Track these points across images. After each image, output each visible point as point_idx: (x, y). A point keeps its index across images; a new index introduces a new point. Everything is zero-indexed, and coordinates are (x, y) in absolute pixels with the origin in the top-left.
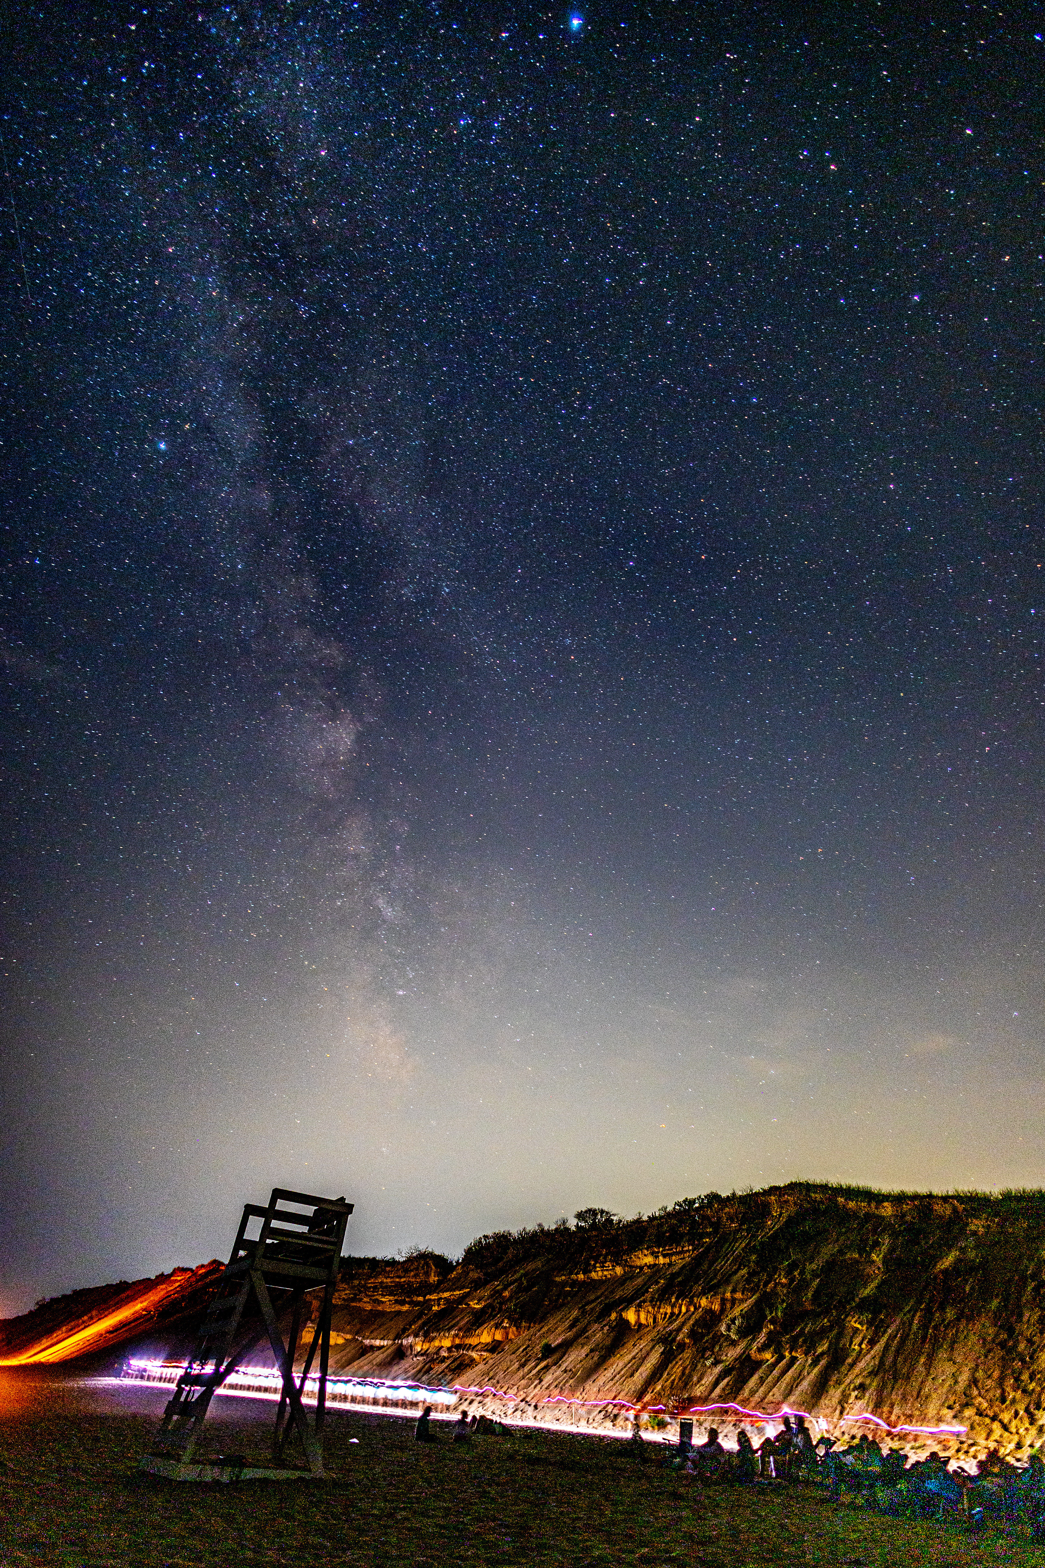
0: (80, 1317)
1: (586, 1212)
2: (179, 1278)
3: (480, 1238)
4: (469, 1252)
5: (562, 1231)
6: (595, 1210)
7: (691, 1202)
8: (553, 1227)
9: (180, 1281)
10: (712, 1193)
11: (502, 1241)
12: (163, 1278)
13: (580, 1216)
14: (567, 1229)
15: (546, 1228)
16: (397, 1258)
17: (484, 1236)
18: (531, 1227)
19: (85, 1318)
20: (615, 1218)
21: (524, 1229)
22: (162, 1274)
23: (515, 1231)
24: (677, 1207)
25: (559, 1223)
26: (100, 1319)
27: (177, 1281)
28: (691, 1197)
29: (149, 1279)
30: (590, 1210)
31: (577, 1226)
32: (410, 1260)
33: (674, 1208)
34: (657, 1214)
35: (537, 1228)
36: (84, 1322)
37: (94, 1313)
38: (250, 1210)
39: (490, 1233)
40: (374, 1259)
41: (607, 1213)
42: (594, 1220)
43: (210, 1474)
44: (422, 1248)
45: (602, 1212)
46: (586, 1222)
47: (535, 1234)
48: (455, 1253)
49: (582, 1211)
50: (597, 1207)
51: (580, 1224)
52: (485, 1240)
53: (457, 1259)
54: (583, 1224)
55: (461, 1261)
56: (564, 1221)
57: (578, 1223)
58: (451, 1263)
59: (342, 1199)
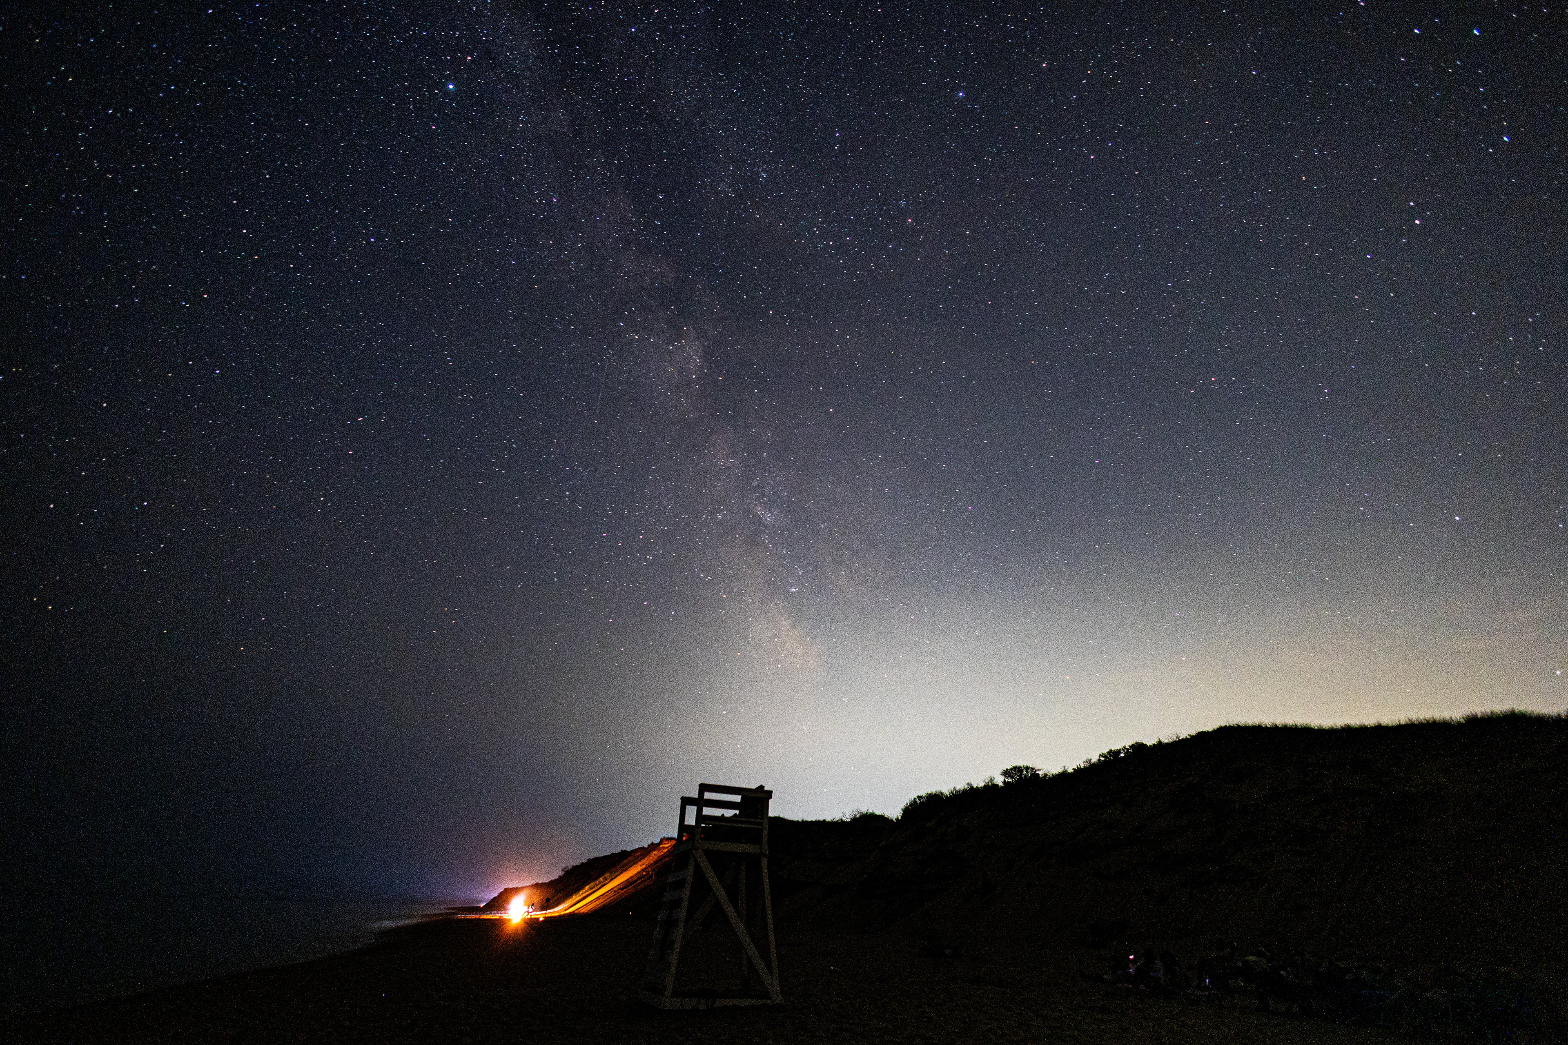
0: (596, 879)
1: (1011, 769)
2: (666, 846)
3: (915, 799)
4: (906, 811)
5: (990, 788)
6: (1020, 767)
7: (1117, 753)
8: (982, 785)
9: (667, 847)
10: (1137, 743)
11: (934, 800)
12: (653, 847)
13: (1006, 773)
14: (995, 786)
15: (975, 786)
16: (844, 819)
17: (918, 797)
18: (961, 786)
19: (601, 879)
20: (1041, 773)
21: (955, 788)
22: (653, 844)
23: (946, 790)
24: (1102, 759)
25: (987, 781)
26: (612, 880)
27: (664, 848)
28: (1115, 748)
29: (643, 848)
30: (1015, 768)
31: (1004, 782)
32: (854, 820)
33: (1099, 760)
34: (1082, 767)
35: (966, 786)
36: (600, 882)
37: (607, 875)
38: (686, 801)
39: (923, 794)
40: (824, 821)
41: (1032, 769)
42: (1020, 776)
43: (689, 1004)
44: (864, 810)
45: (1027, 768)
46: (1012, 778)
47: (965, 791)
48: (894, 812)
49: (1007, 769)
50: (1022, 765)
51: (1007, 780)
52: (920, 800)
53: (896, 817)
54: (1010, 780)
55: (900, 818)
56: (991, 779)
57: (1004, 780)
58: (892, 820)
59: (762, 787)
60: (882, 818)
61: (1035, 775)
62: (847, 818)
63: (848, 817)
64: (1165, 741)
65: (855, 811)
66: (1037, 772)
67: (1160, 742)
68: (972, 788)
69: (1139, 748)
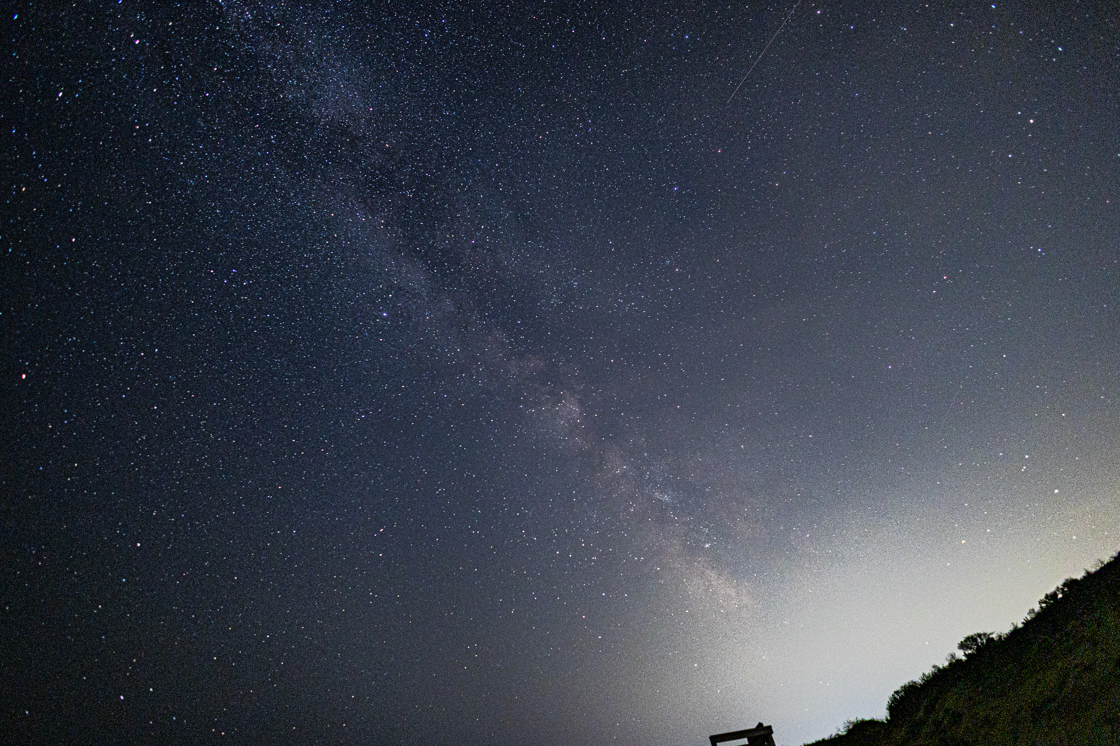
1: (965, 641)
3: (893, 695)
4: (891, 708)
5: (955, 665)
6: (972, 637)
7: (1054, 595)
8: (946, 664)
10: (1067, 580)
11: (911, 690)
13: (962, 646)
14: (959, 661)
15: (941, 667)
16: (840, 733)
17: (895, 692)
18: (929, 671)
20: (994, 636)
21: (924, 675)
23: (917, 678)
24: (1044, 605)
25: (949, 658)
28: (1051, 590)
30: (968, 638)
31: (965, 655)
32: (850, 732)
33: (1041, 607)
34: (1029, 618)
35: (933, 669)
39: (898, 688)
40: (823, 740)
41: (985, 634)
42: (977, 644)
44: (853, 719)
45: (979, 635)
46: (971, 649)
47: (935, 675)
49: (962, 642)
50: (972, 634)
51: (967, 653)
52: (898, 695)
53: (885, 718)
54: (970, 652)
55: (889, 718)
56: (952, 655)
57: (965, 653)
58: (883, 723)
59: (760, 725)
60: (873, 723)
61: (990, 640)
62: (843, 732)
63: (843, 730)
64: (1093, 570)
65: (846, 722)
66: (991, 636)
67: (1088, 573)
68: (939, 670)
69: (1071, 584)
